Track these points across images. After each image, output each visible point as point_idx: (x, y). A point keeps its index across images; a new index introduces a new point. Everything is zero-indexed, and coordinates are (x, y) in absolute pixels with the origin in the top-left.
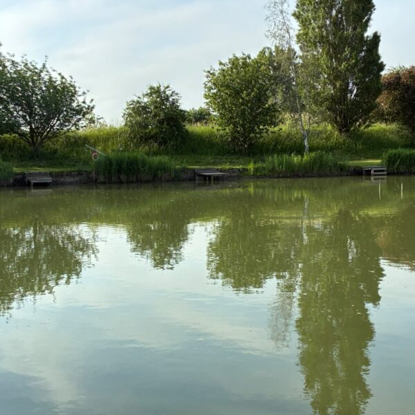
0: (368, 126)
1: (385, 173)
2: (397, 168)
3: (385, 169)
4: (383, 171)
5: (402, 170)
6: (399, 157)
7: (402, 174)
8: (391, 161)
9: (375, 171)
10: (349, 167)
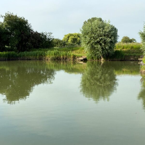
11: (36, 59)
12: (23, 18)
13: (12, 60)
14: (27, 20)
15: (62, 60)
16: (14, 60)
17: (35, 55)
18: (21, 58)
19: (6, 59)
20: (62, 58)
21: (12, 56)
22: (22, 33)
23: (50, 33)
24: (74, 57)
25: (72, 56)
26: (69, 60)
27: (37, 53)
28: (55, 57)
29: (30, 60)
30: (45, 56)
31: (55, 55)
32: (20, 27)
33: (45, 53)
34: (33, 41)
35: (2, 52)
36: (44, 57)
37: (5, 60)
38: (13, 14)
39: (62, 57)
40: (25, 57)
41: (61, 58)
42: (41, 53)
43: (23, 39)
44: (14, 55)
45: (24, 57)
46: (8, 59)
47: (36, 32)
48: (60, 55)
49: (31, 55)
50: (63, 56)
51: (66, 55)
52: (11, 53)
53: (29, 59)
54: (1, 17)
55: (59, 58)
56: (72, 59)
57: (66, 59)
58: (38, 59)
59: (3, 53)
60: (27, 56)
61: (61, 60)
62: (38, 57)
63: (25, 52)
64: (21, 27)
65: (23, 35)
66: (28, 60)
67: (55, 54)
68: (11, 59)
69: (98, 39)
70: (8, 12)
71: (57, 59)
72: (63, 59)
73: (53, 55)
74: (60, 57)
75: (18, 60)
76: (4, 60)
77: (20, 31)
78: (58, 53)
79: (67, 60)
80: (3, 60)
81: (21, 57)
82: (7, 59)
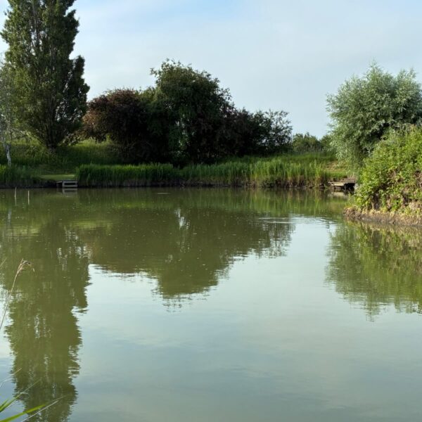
0: (76, 143)
1: (76, 186)
2: (89, 182)
3: (76, 182)
4: (74, 184)
5: (93, 184)
6: (90, 172)
7: (94, 187)
8: (83, 175)
9: (66, 184)
10: (42, 179)
11: (225, 185)
12: (205, 75)
13: (164, 186)
14: (216, 80)
15: (290, 186)
16: (169, 186)
17: (223, 172)
18: (189, 182)
19: (146, 183)
20: (291, 181)
21: (164, 177)
22: (199, 116)
23: (280, 114)
24: (325, 180)
25: (318, 177)
26: (311, 188)
27: (228, 168)
28: (272, 178)
29: (210, 186)
30: (248, 176)
31: (273, 173)
32: (194, 100)
33: (249, 168)
34: (227, 134)
35: (137, 164)
36: (247, 180)
37: (145, 186)
38: (181, 65)
39: (289, 178)
40: (199, 180)
41: (289, 181)
42: (238, 169)
43: (201, 132)
44: (169, 172)
45: (196, 179)
46: (154, 184)
47: (244, 111)
48: (286, 173)
49: (215, 175)
50: (294, 175)
51: (302, 173)
52: (161, 168)
53: (208, 183)
54: (152, 74)
55: (282, 183)
56: (317, 184)
57: (302, 184)
58: (229, 186)
59: (138, 167)
60: (203, 175)
61: (288, 187)
62: (229, 179)
63: (199, 166)
64: (196, 99)
65: (200, 119)
66: (205, 186)
67: (272, 171)
68: (162, 183)
69: (375, 127)
70: (168, 60)
71: (277, 186)
72: (294, 183)
73: (268, 173)
74: (284, 179)
75: (179, 185)
76: (141, 185)
77: (196, 109)
78: (281, 167)
79: (305, 188)
80: (138, 187)
81: (188, 178)
82: (148, 184)
